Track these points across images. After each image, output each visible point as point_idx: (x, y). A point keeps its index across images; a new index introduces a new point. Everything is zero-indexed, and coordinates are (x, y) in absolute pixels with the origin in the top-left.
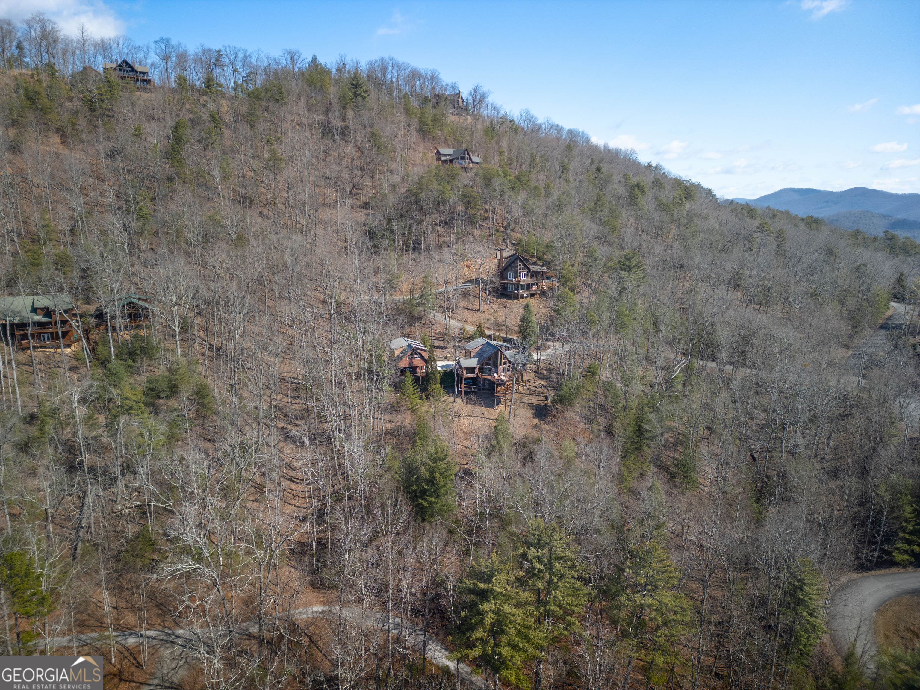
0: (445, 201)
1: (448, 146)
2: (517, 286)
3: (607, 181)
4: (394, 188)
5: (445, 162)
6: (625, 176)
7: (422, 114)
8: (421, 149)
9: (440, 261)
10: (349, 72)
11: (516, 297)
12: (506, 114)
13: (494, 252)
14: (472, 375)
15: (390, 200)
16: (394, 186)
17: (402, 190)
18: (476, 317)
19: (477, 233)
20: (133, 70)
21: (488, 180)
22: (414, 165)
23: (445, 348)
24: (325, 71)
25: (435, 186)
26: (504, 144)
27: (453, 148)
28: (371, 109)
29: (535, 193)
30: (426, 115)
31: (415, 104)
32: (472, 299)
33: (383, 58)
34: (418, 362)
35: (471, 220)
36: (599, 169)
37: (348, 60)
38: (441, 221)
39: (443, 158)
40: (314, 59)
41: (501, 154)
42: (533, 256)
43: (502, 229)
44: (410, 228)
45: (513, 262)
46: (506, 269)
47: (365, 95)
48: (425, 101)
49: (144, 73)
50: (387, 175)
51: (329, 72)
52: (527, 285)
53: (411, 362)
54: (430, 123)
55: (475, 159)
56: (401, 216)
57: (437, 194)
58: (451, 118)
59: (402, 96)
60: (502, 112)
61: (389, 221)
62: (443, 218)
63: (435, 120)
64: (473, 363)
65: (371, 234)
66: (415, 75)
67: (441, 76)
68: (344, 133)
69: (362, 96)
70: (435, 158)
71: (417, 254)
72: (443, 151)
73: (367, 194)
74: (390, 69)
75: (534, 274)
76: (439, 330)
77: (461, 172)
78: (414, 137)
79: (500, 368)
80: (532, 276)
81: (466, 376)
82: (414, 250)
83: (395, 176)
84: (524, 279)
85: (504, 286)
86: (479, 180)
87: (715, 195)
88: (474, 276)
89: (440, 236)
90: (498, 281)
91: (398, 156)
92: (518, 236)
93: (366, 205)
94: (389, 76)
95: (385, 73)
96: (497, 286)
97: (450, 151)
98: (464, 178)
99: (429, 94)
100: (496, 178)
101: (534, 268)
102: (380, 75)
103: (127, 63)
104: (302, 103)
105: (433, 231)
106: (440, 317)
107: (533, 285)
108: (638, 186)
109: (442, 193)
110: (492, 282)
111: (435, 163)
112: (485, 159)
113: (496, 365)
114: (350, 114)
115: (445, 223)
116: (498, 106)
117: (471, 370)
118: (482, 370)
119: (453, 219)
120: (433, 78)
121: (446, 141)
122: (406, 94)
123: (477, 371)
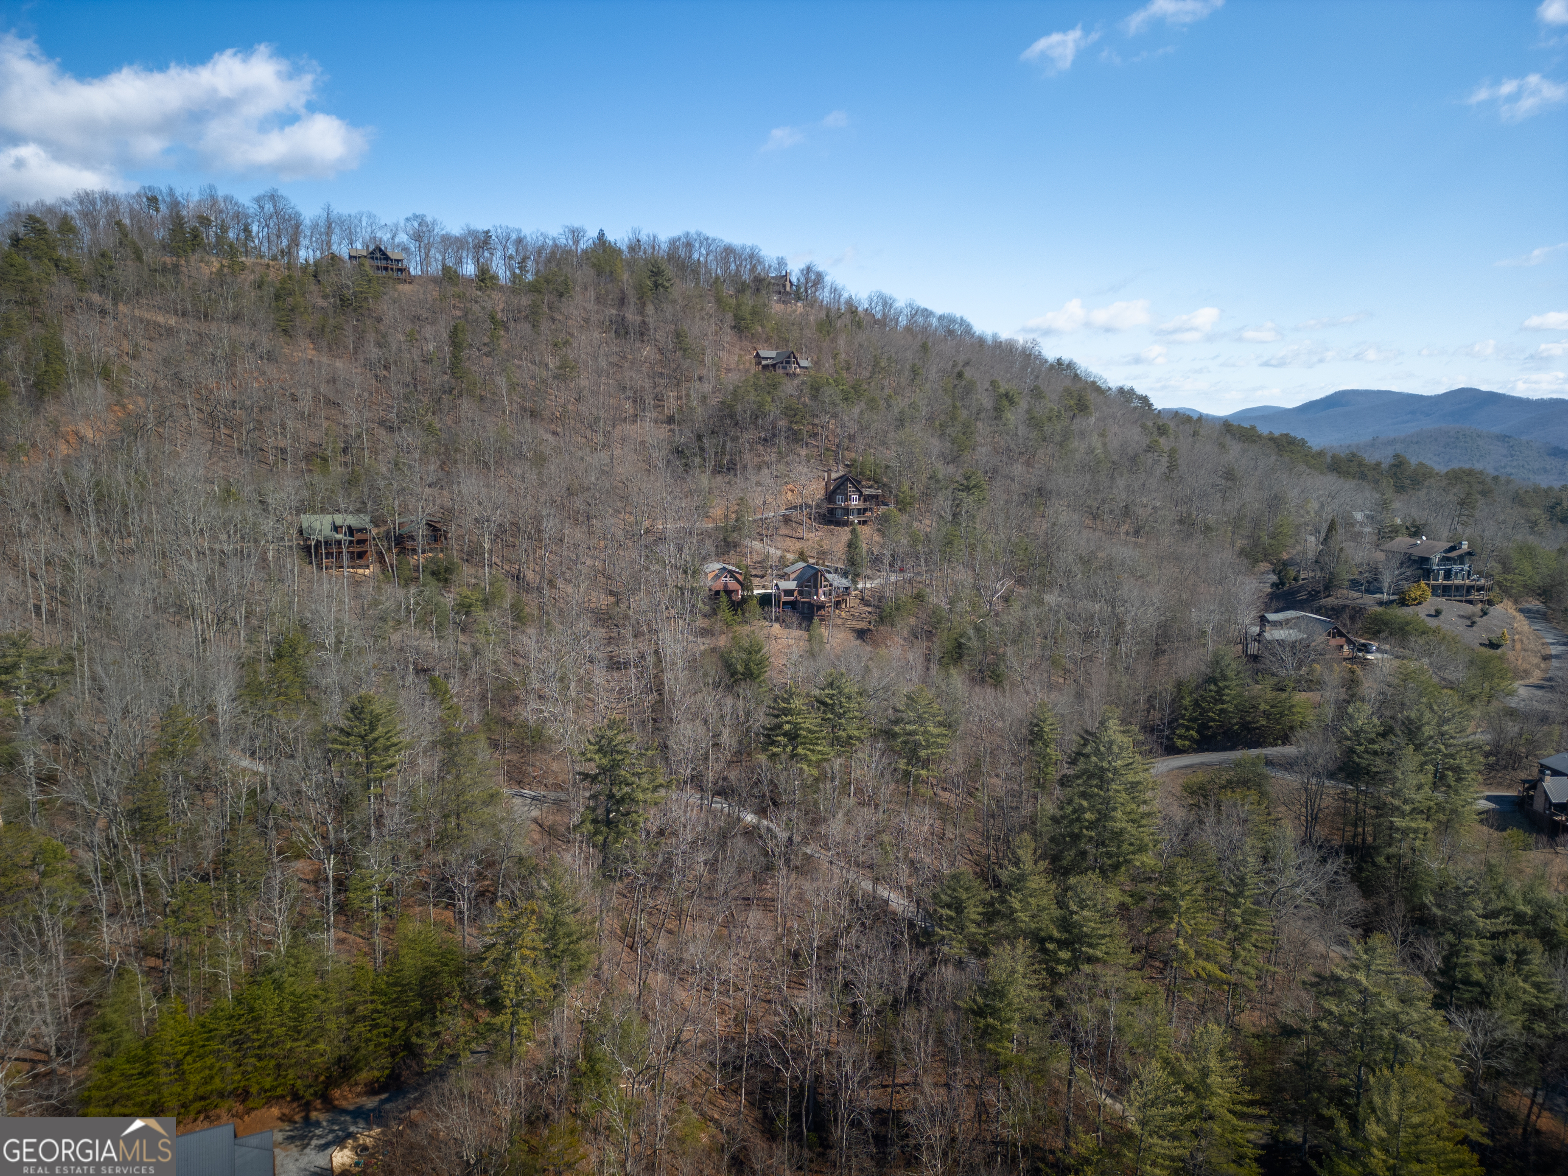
0: (765, 415)
1: (771, 347)
2: (847, 511)
3: (969, 389)
4: (704, 399)
5: (765, 367)
6: (993, 383)
7: (739, 305)
8: (737, 350)
9: (758, 484)
10: (645, 253)
11: (845, 523)
12: (851, 297)
13: (821, 474)
14: (791, 599)
15: (699, 413)
16: (705, 397)
17: (714, 401)
18: (799, 545)
19: (803, 452)
20: (387, 258)
21: (816, 390)
22: (728, 370)
23: (762, 577)
24: (615, 250)
25: (752, 397)
26: (842, 341)
27: (777, 348)
28: (674, 301)
29: (872, 404)
30: (743, 307)
31: (728, 290)
32: (794, 525)
33: (688, 234)
34: (733, 585)
35: (795, 437)
36: (960, 375)
37: (643, 237)
38: (760, 438)
39: (764, 362)
40: (601, 235)
41: (835, 357)
42: (869, 480)
43: (834, 448)
44: (724, 446)
45: (842, 484)
46: (834, 492)
47: (667, 285)
48: (742, 288)
49: (398, 261)
50: (697, 384)
51: (620, 251)
52: (859, 510)
53: (726, 585)
54: (748, 316)
55: (804, 363)
56: (713, 432)
57: (755, 406)
58: (776, 307)
59: (712, 280)
60: (845, 295)
61: (699, 438)
62: (763, 435)
63: (754, 313)
64: (792, 585)
65: (678, 452)
66: (729, 251)
67: (762, 253)
68: (643, 332)
69: (663, 286)
70: (754, 361)
71: (731, 476)
72: (763, 353)
73: (671, 406)
74: (697, 245)
75: (867, 498)
76: (756, 558)
77: (785, 380)
78: (728, 336)
79: (821, 591)
80: (865, 500)
81: (784, 599)
82: (728, 469)
83: (706, 385)
84: (855, 502)
85: (832, 511)
86: (806, 390)
87: (1152, 405)
88: (799, 501)
89: (758, 455)
90: (825, 505)
91: (708, 359)
92: (853, 455)
93: (670, 420)
94: (695, 256)
95: (690, 251)
96: (823, 511)
97: (773, 354)
98: (789, 387)
99: (746, 277)
100: (826, 388)
101: (867, 492)
102: (682, 253)
103: (380, 250)
104: (591, 294)
105: (751, 450)
106: (757, 545)
107: (865, 510)
108: (1006, 395)
109: (761, 405)
110: (818, 506)
111: (754, 369)
112: (817, 364)
113: (816, 587)
114: (650, 309)
115: (765, 440)
116: (840, 287)
117: (789, 593)
118: (801, 593)
119: (774, 435)
120: (752, 256)
121: (768, 339)
122: (717, 278)
123: (796, 594)
